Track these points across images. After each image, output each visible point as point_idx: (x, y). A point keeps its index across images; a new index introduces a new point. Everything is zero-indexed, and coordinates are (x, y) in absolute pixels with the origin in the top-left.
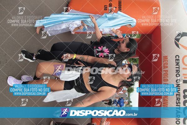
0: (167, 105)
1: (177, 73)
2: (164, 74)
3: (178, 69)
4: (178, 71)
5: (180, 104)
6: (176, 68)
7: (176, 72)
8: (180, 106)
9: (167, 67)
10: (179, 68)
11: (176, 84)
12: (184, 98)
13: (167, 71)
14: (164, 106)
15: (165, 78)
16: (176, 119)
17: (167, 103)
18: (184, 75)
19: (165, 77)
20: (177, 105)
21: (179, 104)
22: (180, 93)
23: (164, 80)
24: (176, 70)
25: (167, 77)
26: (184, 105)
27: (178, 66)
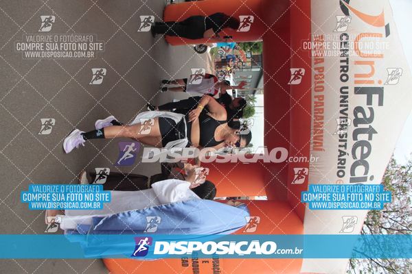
0: (322, 140)
1: (343, 73)
2: (316, 75)
3: (345, 64)
4: (344, 69)
5: (346, 137)
6: (342, 61)
7: (341, 71)
8: (346, 141)
9: (322, 60)
10: (347, 61)
11: (341, 96)
12: (356, 125)
13: (323, 68)
14: (315, 143)
15: (317, 85)
16: (338, 167)
17: (322, 136)
18: (356, 76)
19: (318, 82)
20: (340, 141)
21: (344, 138)
22: (347, 114)
23: (316, 87)
24: (341, 67)
25: (323, 82)
26: (355, 138)
27: (345, 58)
